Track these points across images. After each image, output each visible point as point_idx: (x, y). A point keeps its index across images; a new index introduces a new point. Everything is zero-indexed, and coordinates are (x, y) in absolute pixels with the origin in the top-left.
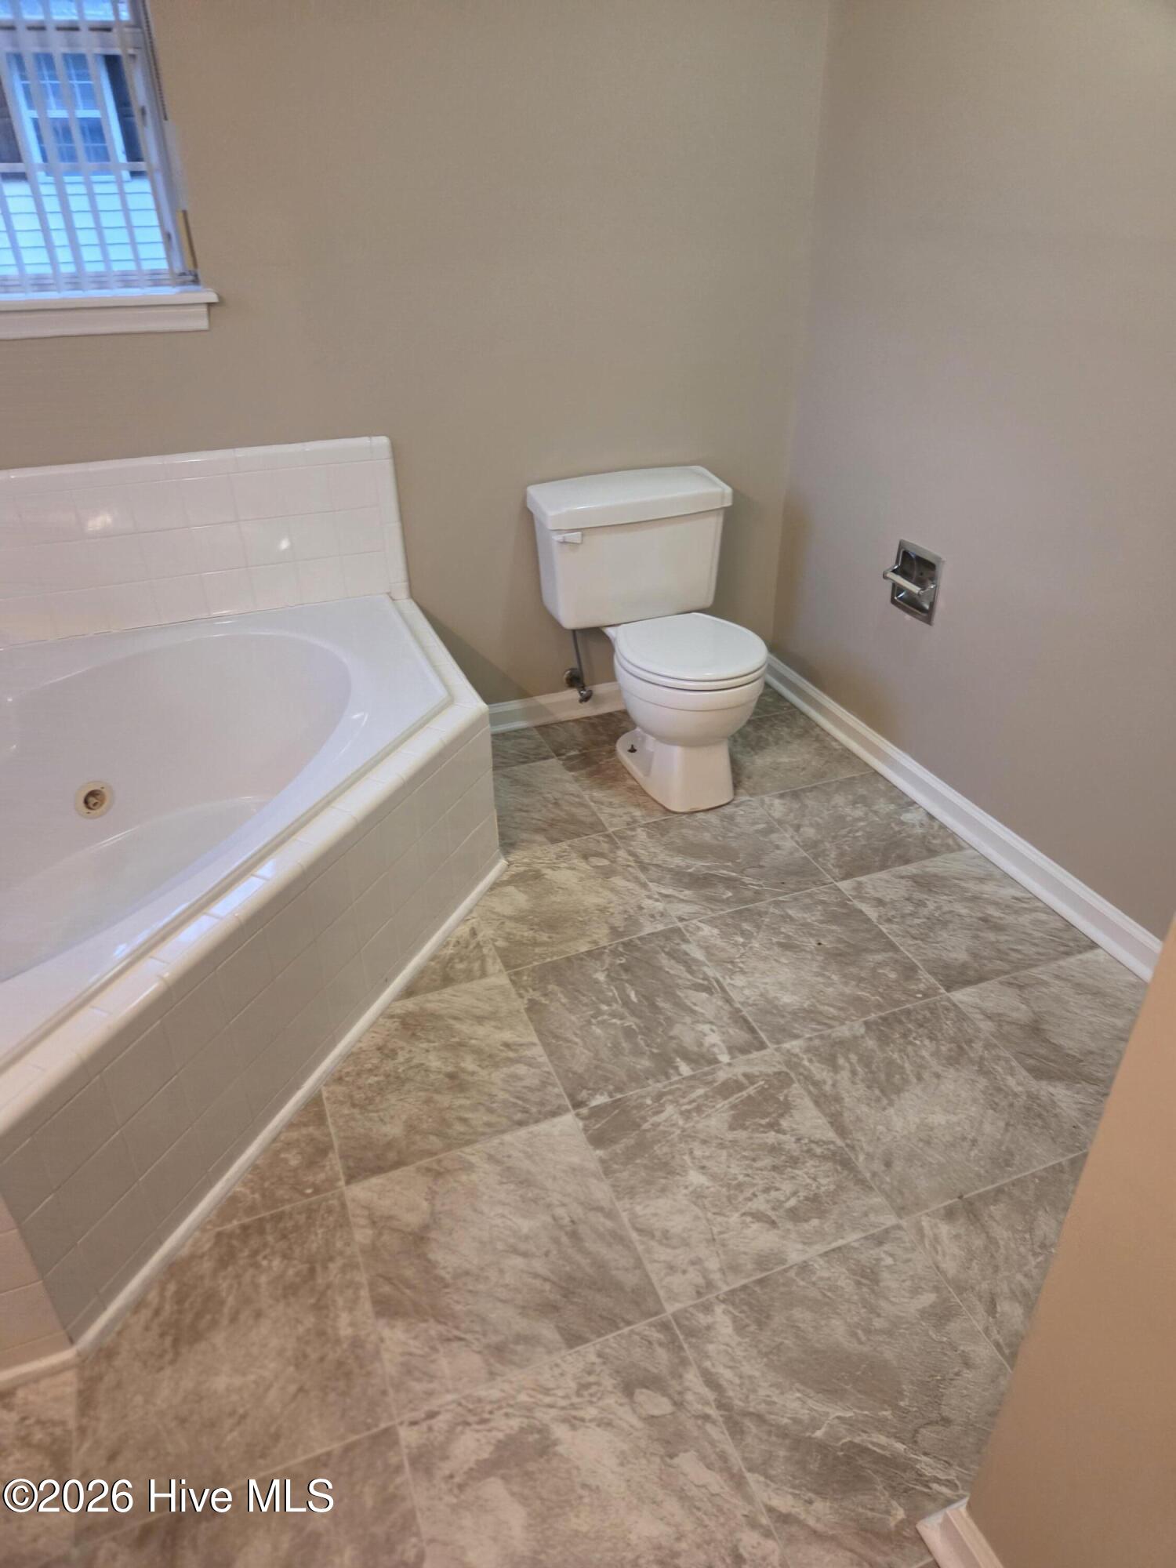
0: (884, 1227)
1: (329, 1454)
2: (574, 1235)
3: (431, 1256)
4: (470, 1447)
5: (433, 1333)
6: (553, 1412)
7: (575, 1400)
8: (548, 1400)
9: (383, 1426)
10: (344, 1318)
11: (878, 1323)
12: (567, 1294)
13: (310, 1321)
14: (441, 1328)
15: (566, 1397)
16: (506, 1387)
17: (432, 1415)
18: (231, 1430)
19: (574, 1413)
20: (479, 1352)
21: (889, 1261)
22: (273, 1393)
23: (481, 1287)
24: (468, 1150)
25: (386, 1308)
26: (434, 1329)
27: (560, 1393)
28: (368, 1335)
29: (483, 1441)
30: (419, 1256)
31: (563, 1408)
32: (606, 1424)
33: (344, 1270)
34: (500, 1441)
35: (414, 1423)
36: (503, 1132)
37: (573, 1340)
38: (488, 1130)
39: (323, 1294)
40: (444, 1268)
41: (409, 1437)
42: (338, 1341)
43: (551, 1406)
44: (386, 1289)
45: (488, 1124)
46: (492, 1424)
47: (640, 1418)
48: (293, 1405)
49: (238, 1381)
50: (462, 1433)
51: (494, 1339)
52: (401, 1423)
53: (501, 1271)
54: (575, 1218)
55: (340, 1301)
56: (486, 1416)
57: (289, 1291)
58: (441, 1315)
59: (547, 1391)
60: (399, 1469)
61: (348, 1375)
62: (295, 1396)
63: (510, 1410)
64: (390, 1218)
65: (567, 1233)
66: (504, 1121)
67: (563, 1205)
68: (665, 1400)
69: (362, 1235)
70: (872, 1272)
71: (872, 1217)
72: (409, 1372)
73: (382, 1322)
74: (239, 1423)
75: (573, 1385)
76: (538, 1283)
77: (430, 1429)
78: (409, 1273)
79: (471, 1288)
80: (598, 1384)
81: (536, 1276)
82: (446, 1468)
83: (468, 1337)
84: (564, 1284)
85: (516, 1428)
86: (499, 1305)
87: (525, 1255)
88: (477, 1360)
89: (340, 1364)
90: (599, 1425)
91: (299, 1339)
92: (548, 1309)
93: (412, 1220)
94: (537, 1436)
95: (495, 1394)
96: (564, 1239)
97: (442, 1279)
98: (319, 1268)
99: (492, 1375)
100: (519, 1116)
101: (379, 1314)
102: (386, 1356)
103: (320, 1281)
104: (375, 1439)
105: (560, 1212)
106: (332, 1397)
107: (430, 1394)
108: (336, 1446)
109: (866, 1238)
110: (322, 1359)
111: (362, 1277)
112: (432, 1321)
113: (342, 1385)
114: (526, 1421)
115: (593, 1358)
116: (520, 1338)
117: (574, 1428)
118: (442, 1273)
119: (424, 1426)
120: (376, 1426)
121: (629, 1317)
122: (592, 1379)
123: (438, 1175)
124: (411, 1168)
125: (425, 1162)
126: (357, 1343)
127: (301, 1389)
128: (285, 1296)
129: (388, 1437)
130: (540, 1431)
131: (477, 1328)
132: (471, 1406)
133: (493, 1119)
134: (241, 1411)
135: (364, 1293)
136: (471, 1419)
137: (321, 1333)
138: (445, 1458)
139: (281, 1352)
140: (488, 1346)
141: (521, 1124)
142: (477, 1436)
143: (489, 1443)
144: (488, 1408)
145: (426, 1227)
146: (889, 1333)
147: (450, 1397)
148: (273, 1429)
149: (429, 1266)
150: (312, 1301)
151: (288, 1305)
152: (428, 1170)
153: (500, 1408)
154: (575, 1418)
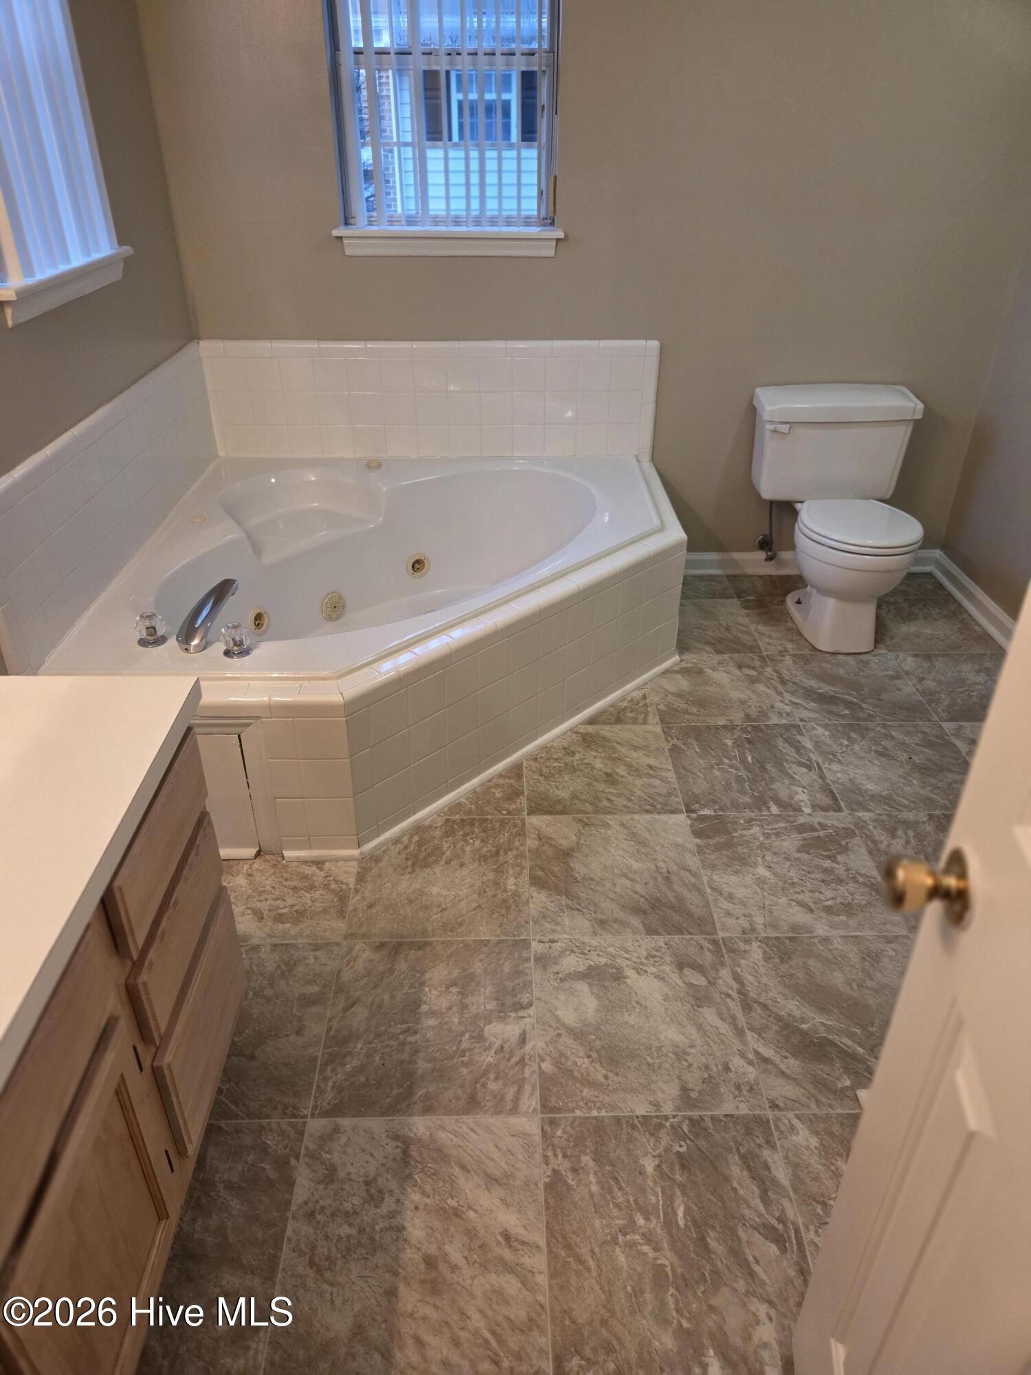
0: (895, 934)
1: (489, 941)
2: (667, 879)
3: (571, 864)
4: (571, 963)
5: (564, 903)
6: (629, 962)
7: (644, 961)
8: (626, 955)
9: (523, 937)
10: (511, 881)
11: (869, 983)
12: (653, 908)
13: (491, 876)
14: (569, 902)
15: (639, 957)
16: (602, 942)
17: (553, 941)
18: (436, 914)
19: (641, 967)
20: (590, 920)
21: (892, 953)
22: (463, 904)
23: (599, 888)
24: (609, 816)
25: (536, 882)
26: (564, 901)
27: (635, 954)
28: (525, 892)
29: (581, 963)
30: (564, 863)
31: (634, 962)
32: (659, 977)
33: (516, 857)
34: (591, 966)
35: (540, 941)
36: (634, 813)
37: (651, 931)
38: (625, 810)
39: (502, 865)
40: (578, 872)
41: (536, 947)
42: (505, 891)
43: (627, 959)
44: (540, 873)
45: (625, 806)
46: (588, 957)
47: (684, 982)
48: (473, 912)
49: (444, 892)
50: (569, 955)
51: (600, 916)
52: (534, 940)
53: (614, 884)
54: (670, 871)
55: (511, 871)
56: (586, 952)
57: (483, 859)
58: (568, 894)
59: (627, 951)
60: (528, 960)
61: (508, 908)
62: (475, 909)
63: (600, 953)
64: (550, 838)
65: (662, 877)
66: (637, 807)
67: (665, 861)
68: (703, 978)
69: (532, 843)
70: (876, 955)
71: (889, 926)
72: (544, 917)
73: (533, 889)
74: (441, 912)
75: (645, 954)
76: (636, 896)
77: (550, 947)
78: (556, 869)
79: (592, 887)
80: (662, 958)
81: (636, 892)
82: (556, 969)
83: (585, 911)
84: (653, 902)
85: (603, 963)
86: (608, 900)
87: (632, 880)
88: (587, 923)
89: (504, 901)
90: (656, 977)
91: (483, 883)
92: (638, 911)
93: (565, 843)
94: (614, 970)
95: (594, 943)
96: (660, 879)
97: (576, 878)
98: (502, 852)
99: (595, 933)
100: (648, 807)
101: (532, 884)
102: (532, 905)
103: (501, 858)
104: (516, 943)
105: (660, 864)
106: (496, 915)
107: (554, 931)
108: (494, 939)
109: (879, 936)
110: (494, 896)
111: (527, 864)
112: (564, 897)
113: (503, 911)
114: (609, 961)
115: (662, 944)
116: (616, 921)
117: (639, 973)
118: (577, 876)
119: (547, 945)
120: (519, 936)
121: (692, 931)
122: (658, 954)
123: (586, 824)
124: (570, 817)
125: (580, 816)
126: (516, 894)
127: (479, 906)
128: (479, 860)
129: (525, 944)
130: (617, 969)
131: (591, 908)
132: (577, 944)
133: (630, 804)
134: (444, 906)
135: (527, 871)
136: (575, 949)
137: (496, 884)
138: (557, 964)
139: (472, 886)
140: (596, 919)
141: (647, 811)
142: (578, 959)
143: (584, 964)
144: (588, 948)
145: (573, 850)
146: (876, 991)
147: (565, 936)
148: (459, 920)
149: (569, 870)
150: (495, 867)
151: (480, 865)
152: (580, 820)
153: (596, 950)
154: (641, 969)
